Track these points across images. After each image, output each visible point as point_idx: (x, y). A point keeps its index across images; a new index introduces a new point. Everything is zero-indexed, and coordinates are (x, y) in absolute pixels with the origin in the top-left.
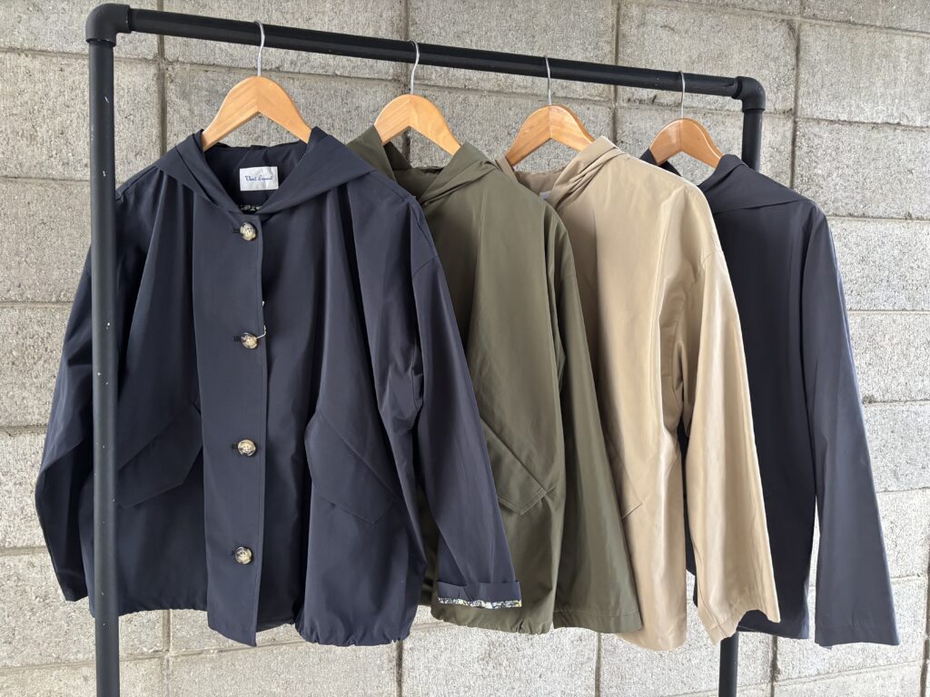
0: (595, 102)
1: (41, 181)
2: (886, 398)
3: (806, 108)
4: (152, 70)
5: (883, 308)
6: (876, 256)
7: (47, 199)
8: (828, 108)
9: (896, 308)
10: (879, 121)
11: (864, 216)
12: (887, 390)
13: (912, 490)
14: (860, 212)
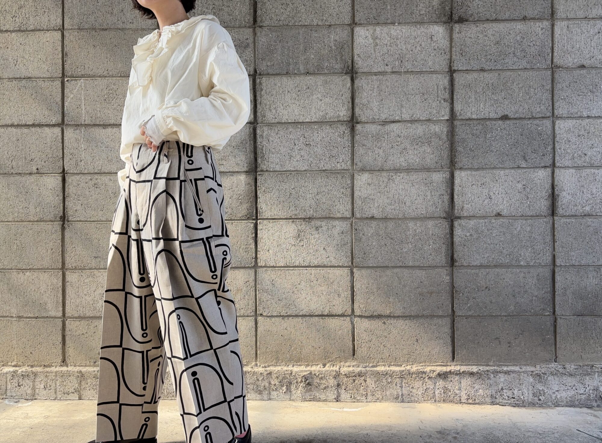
1: (115, 30)
2: (516, 116)
5: (512, 68)
6: (505, 40)
7: (117, 36)
9: (520, 68)
11: (496, 20)
12: (516, 112)
13: (536, 167)
14: (494, 18)
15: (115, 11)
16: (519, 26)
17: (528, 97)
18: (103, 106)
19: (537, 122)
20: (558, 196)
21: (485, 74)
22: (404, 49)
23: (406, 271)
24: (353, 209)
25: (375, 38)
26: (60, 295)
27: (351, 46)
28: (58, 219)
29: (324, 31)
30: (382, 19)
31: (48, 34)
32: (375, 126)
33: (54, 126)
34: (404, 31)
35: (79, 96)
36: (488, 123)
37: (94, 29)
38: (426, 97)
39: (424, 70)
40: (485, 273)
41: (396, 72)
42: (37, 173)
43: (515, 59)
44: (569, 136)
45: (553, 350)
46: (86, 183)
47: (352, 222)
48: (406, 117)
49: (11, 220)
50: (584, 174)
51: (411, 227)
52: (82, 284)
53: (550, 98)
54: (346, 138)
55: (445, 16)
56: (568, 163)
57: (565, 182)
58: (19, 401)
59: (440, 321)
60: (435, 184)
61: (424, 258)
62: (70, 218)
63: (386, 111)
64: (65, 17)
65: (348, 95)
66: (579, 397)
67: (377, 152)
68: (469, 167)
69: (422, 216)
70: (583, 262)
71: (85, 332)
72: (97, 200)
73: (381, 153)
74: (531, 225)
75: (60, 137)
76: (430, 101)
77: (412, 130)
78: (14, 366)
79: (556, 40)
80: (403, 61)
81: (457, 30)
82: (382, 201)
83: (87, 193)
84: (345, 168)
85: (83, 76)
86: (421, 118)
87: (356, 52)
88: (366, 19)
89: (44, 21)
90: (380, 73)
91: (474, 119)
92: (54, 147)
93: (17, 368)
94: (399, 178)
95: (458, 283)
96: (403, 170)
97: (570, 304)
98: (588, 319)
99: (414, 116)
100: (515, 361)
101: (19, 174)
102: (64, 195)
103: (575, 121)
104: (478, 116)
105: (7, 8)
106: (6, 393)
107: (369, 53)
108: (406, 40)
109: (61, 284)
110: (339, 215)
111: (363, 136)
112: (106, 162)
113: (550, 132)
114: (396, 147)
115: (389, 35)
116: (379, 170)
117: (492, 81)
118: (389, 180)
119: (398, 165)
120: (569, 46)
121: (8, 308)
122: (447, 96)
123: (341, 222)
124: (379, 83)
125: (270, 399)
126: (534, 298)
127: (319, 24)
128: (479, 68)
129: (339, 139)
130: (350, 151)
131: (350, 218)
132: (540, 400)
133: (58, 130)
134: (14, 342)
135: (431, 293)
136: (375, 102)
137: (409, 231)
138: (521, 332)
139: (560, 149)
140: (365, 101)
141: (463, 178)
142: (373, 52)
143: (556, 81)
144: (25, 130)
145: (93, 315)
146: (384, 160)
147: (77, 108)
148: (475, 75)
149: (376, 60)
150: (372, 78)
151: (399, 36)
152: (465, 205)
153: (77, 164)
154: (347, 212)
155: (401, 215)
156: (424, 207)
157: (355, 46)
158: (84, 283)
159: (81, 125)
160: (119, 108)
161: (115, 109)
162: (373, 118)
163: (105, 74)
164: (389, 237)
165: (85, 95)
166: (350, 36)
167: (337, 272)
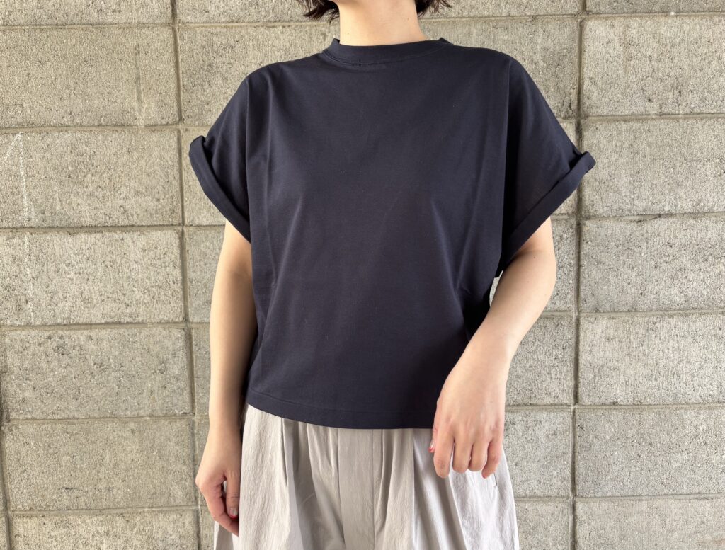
18: (67, 189)
22: (685, 66)
23: (673, 505)
24: (576, 388)
25: (627, 44)
27: (577, 60)
29: (521, 29)
30: (644, 2)
32: (623, 224)
34: (687, 28)
35: (14, 168)
37: (37, 25)
41: (669, 114)
46: (40, 344)
47: (574, 412)
48: (686, 205)
51: (688, 422)
52: (45, 539)
54: (564, 249)
61: (710, 478)
62: (13, 415)
63: (646, 194)
67: (626, 277)
69: (711, 400)
72: (64, 378)
73: (633, 278)
77: (695, 231)
80: (684, 92)
82: (633, 372)
83: (44, 365)
84: (562, 308)
85: (20, 126)
86: (715, 208)
87: (587, 73)
88: (610, 4)
90: (634, 117)
94: (668, 326)
96: (675, 310)
99: (702, 204)
107: (615, 75)
108: (690, 47)
110: (548, 400)
111: (598, 245)
112: (78, 303)
114: (664, 266)
115: (657, 36)
116: (629, 311)
118: (648, 330)
119: (667, 302)
123: (552, 415)
124: (632, 137)
127: (513, 13)
130: (572, 273)
131: (569, 406)
136: (623, 176)
137: (685, 428)
142: (621, 72)
146: (640, 292)
147: (12, 193)
149: (629, 90)
150: (619, 127)
151: (678, 40)
153: (19, 308)
154: (565, 394)
155: (670, 399)
156: (714, 382)
157: (586, 60)
158: (51, 537)
159: (22, 227)
160: (99, 193)
161: (91, 195)
162: (620, 209)
163: (66, 120)
164: (645, 440)
165: (27, 165)
166: (577, 39)
167: (542, 507)
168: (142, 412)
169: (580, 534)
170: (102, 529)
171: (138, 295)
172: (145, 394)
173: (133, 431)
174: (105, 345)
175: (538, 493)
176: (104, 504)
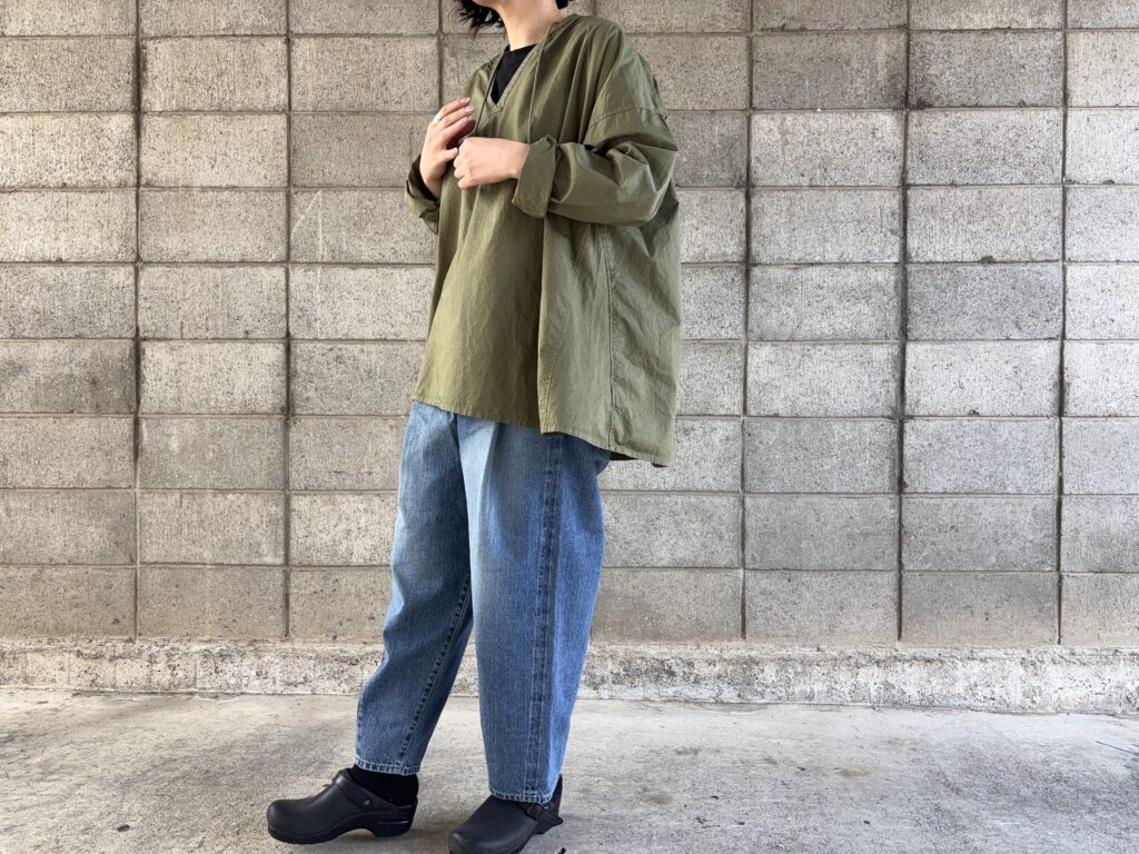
0: (735, 34)
1: (372, 113)
2: (1005, 258)
3: (918, 21)
4: (435, 40)
5: (1000, 182)
6: (990, 137)
7: (375, 124)
8: (938, 21)
9: (1013, 182)
10: (989, 27)
11: (977, 106)
12: (1006, 252)
13: (1036, 339)
14: (973, 102)
15: (372, 84)
16: (1013, 116)
17: (1025, 228)
18: (353, 234)
19: (1038, 267)
20: (1069, 384)
21: (958, 192)
22: (829, 150)
23: (826, 502)
24: (745, 401)
25: (784, 133)
26: (281, 532)
27: (746, 144)
28: (278, 410)
29: (703, 120)
30: (796, 102)
31: (265, 118)
32: (783, 270)
33: (274, 263)
34: (830, 121)
35: (314, 217)
36: (960, 269)
37: (338, 111)
38: (863, 226)
39: (861, 183)
40: (950, 505)
41: (817, 186)
42: (246, 339)
43: (1006, 168)
44: (1088, 291)
45: (1056, 625)
46: (323, 355)
47: (743, 422)
48: (832, 257)
49: (203, 411)
50: (1110, 351)
51: (836, 432)
52: (315, 514)
53: (1059, 231)
54: (735, 290)
55: (896, 98)
56: (1085, 334)
57: (1081, 363)
58: (216, 697)
59: (878, 579)
60: (875, 364)
61: (856, 480)
62: (298, 411)
63: (800, 247)
64: (293, 91)
65: (741, 221)
66: (1093, 698)
67: (785, 312)
68: (930, 337)
69: (855, 414)
70: (1105, 490)
71: (319, 588)
72: (340, 382)
73: (791, 314)
74: (1025, 431)
75: (283, 282)
76: (870, 234)
77: (840, 277)
78: (209, 641)
79: (1069, 139)
80: (829, 170)
81: (915, 121)
82: (791, 390)
84: (734, 337)
85: (321, 186)
86: (855, 259)
87: (754, 153)
88: (771, 102)
89: (258, 98)
90: (790, 188)
91: (939, 263)
92: (274, 298)
93: (212, 645)
94: (820, 353)
95: (908, 519)
96: (825, 340)
97: (1083, 555)
98: (1111, 577)
99: (845, 256)
100: (995, 641)
101: (218, 339)
102: (288, 373)
103: (1096, 268)
104: (946, 259)
105: (199, 75)
106: (194, 684)
107: (775, 155)
108: (834, 136)
109: (281, 514)
110: (722, 412)
111: (763, 286)
112: (355, 322)
113: (1058, 283)
114: (815, 304)
115: (807, 127)
116: (788, 340)
117: (967, 203)
118: (803, 356)
119: (819, 334)
120: (1089, 150)
121: (198, 550)
122: (896, 225)
123: (725, 423)
124: (789, 203)
125: (611, 698)
126: (1028, 544)
127: (697, 107)
128: (949, 182)
129: (725, 290)
130: (742, 309)
131: (739, 417)
132: (1033, 702)
133: (279, 272)
134: (207, 605)
135: (866, 535)
136: (782, 232)
137: (834, 437)
138: (1004, 597)
139: (1073, 311)
140: (766, 231)
141: (921, 357)
142: (780, 153)
143: (1068, 205)
144: (229, 271)
145: (331, 563)
146: (797, 325)
147: (311, 236)
148: (941, 192)
149: (786, 167)
150: (779, 194)
151: (823, 130)
152: (923, 400)
153: (309, 324)
154: (736, 407)
155: (822, 412)
156: (857, 400)
157: (753, 144)
158: (319, 513)
159: (317, 263)
160: (377, 237)
161: (371, 238)
162: (780, 258)
163: (356, 183)
164: (801, 447)
165: (324, 216)
166: (746, 128)
167: (717, 500)
168: (399, 412)
169: (750, 522)
170: (361, 507)
171: (402, 318)
172: (402, 398)
173: (391, 427)
174: (374, 357)
175: (714, 488)
176: (365, 486)
